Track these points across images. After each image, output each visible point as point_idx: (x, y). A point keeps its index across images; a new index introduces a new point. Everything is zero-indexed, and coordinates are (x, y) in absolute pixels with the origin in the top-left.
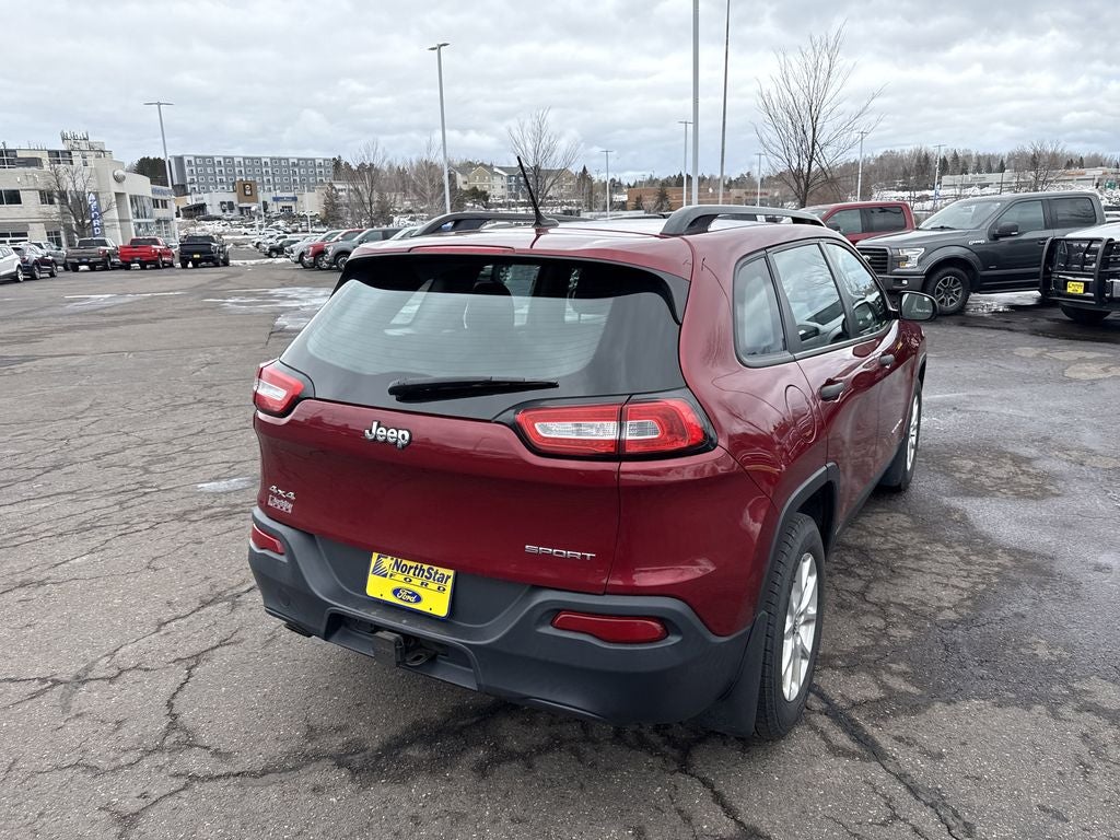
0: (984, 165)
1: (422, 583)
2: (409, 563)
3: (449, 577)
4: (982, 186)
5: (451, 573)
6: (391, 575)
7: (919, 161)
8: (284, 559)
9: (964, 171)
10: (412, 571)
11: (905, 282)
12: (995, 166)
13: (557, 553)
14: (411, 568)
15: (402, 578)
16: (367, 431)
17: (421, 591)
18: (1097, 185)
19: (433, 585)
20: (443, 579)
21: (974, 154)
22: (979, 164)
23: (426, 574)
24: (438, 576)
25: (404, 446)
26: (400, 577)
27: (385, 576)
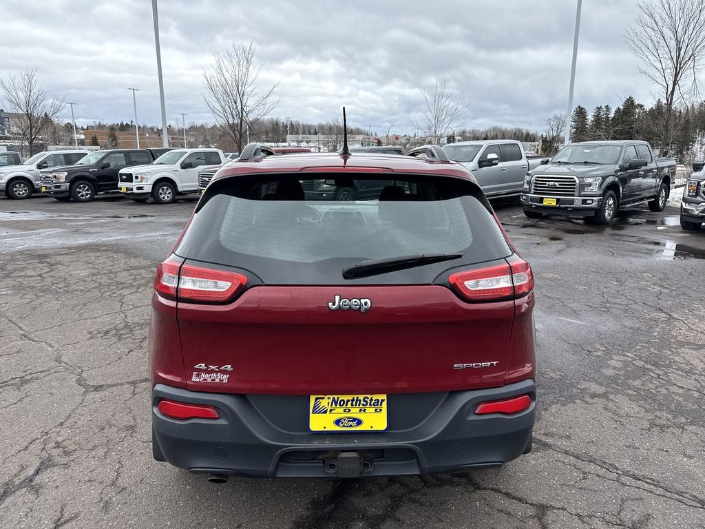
0: (307, 130)
1: (361, 410)
2: (345, 398)
3: (383, 401)
4: (308, 142)
5: (384, 397)
6: (331, 411)
7: (273, 125)
8: (222, 422)
9: (297, 133)
10: (350, 403)
11: (324, 195)
12: (312, 131)
13: (476, 365)
14: (348, 401)
15: (341, 410)
16: (330, 304)
17: (360, 416)
18: (362, 144)
19: (370, 409)
20: (378, 402)
21: (301, 123)
22: (304, 130)
23: (362, 402)
24: (373, 402)
25: (366, 309)
26: (339, 410)
27: (325, 412)
